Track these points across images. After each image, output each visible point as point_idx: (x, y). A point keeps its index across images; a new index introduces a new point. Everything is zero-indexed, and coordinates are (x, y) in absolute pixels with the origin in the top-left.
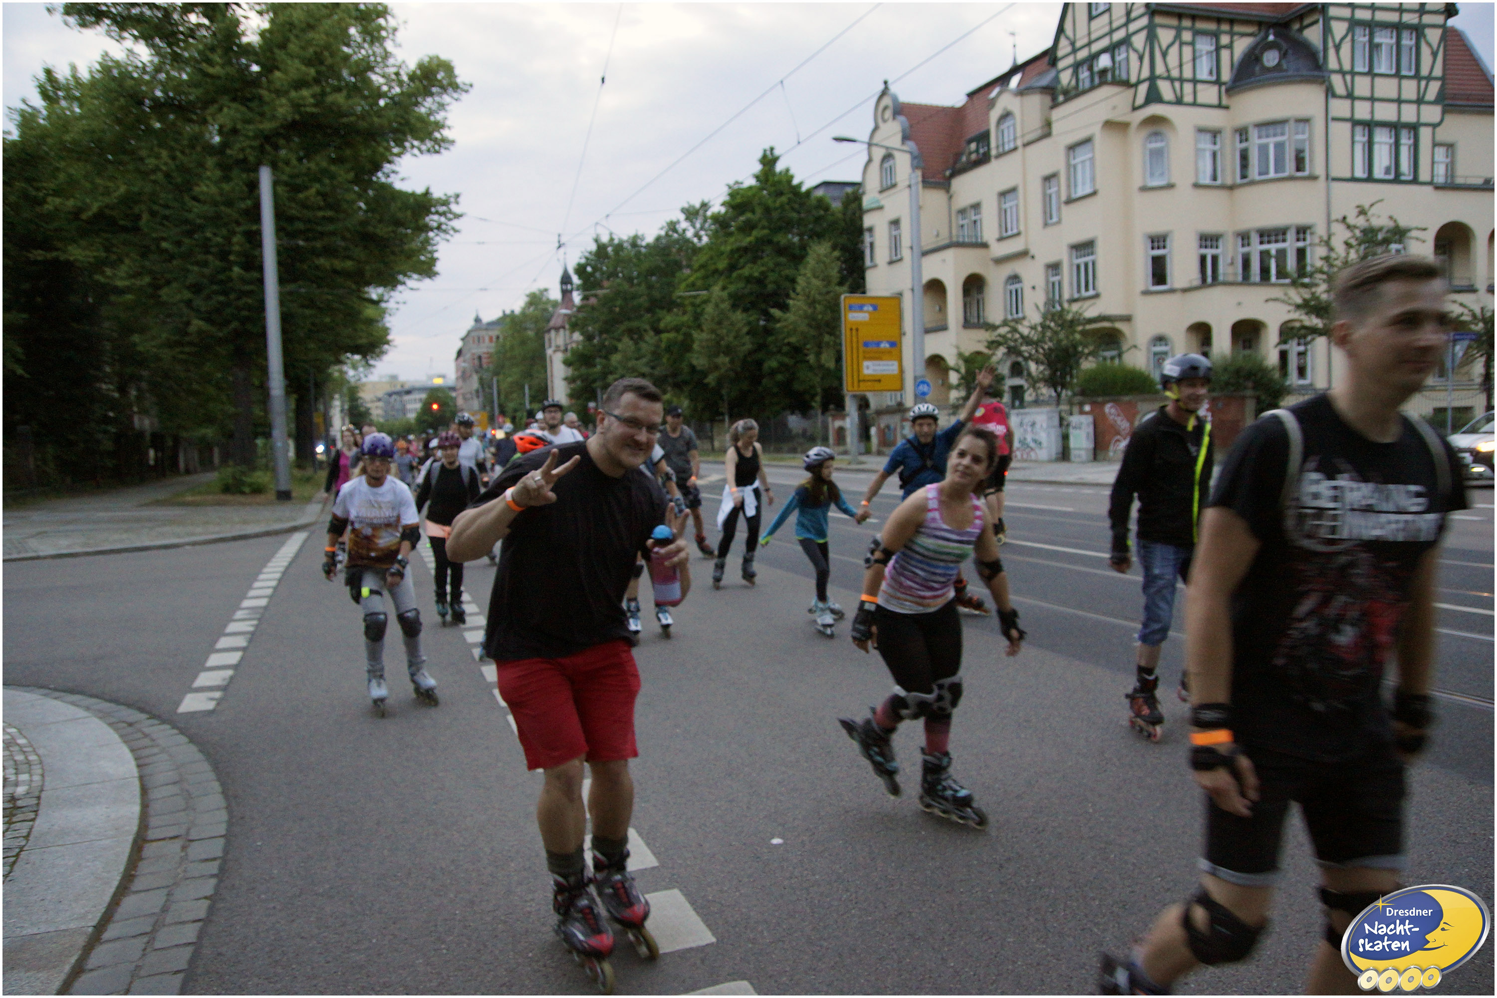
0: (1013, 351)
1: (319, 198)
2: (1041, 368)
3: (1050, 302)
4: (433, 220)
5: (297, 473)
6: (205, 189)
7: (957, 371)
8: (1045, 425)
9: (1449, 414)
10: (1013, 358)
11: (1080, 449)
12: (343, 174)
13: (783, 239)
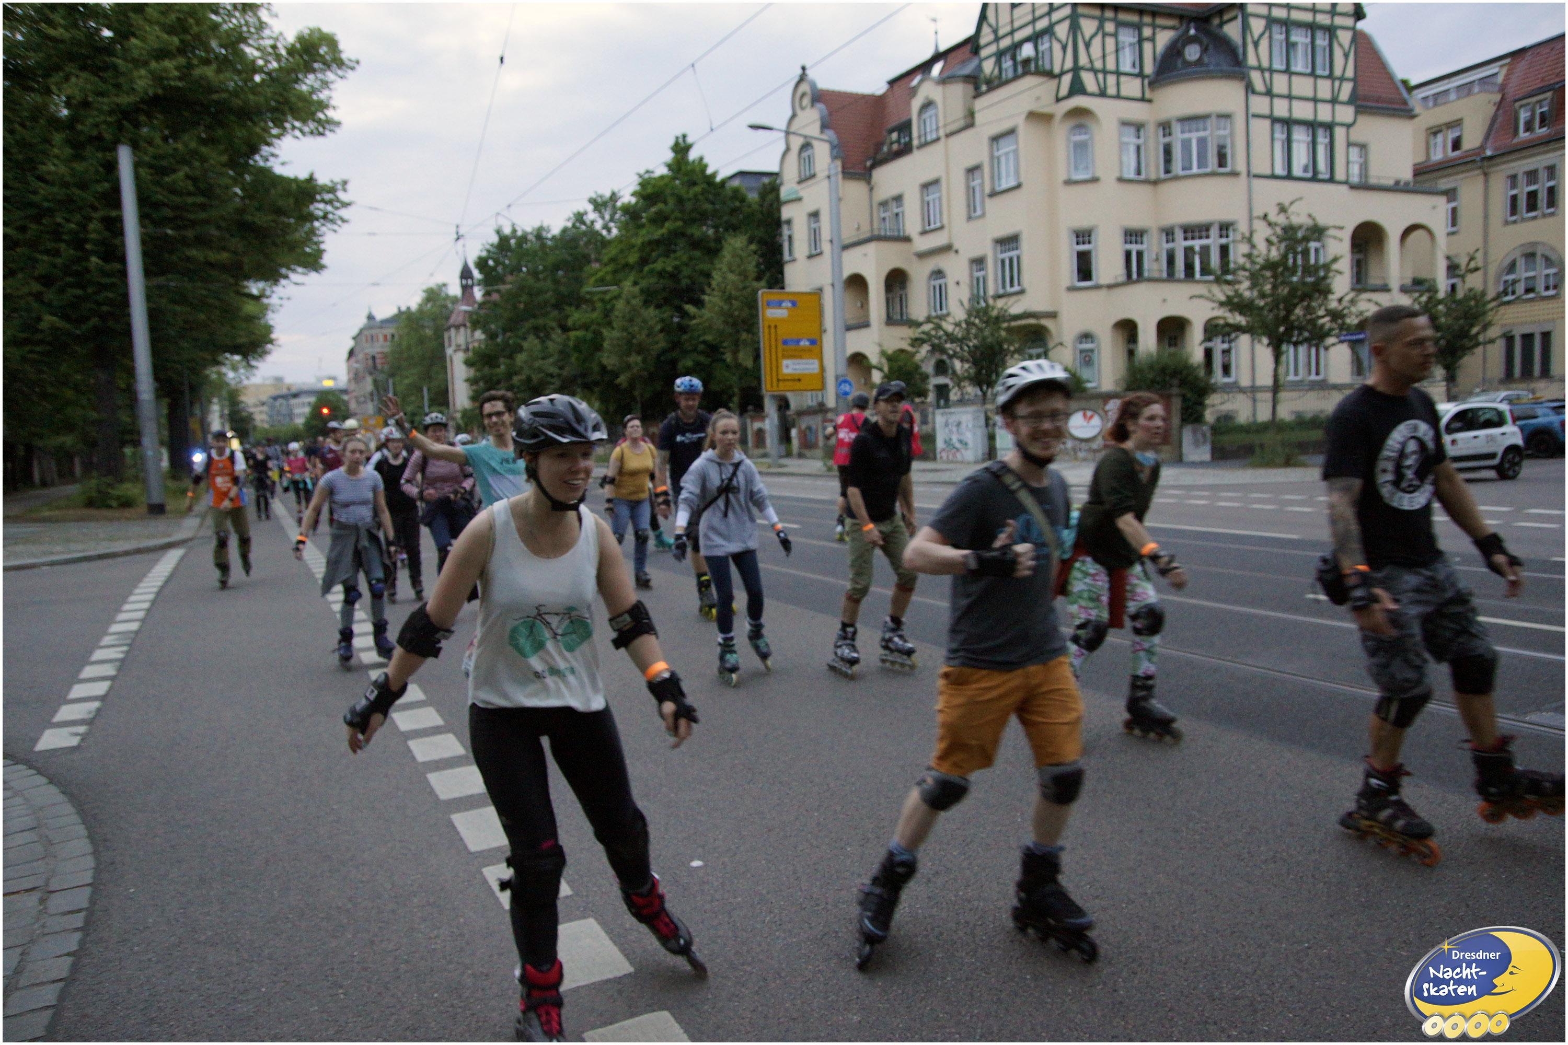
0: (937, 348)
1: (189, 182)
2: (966, 366)
3: (975, 298)
4: (318, 208)
5: (171, 484)
6: (53, 168)
7: (880, 369)
8: (970, 425)
10: (938, 356)
12: (216, 157)
13: (696, 231)
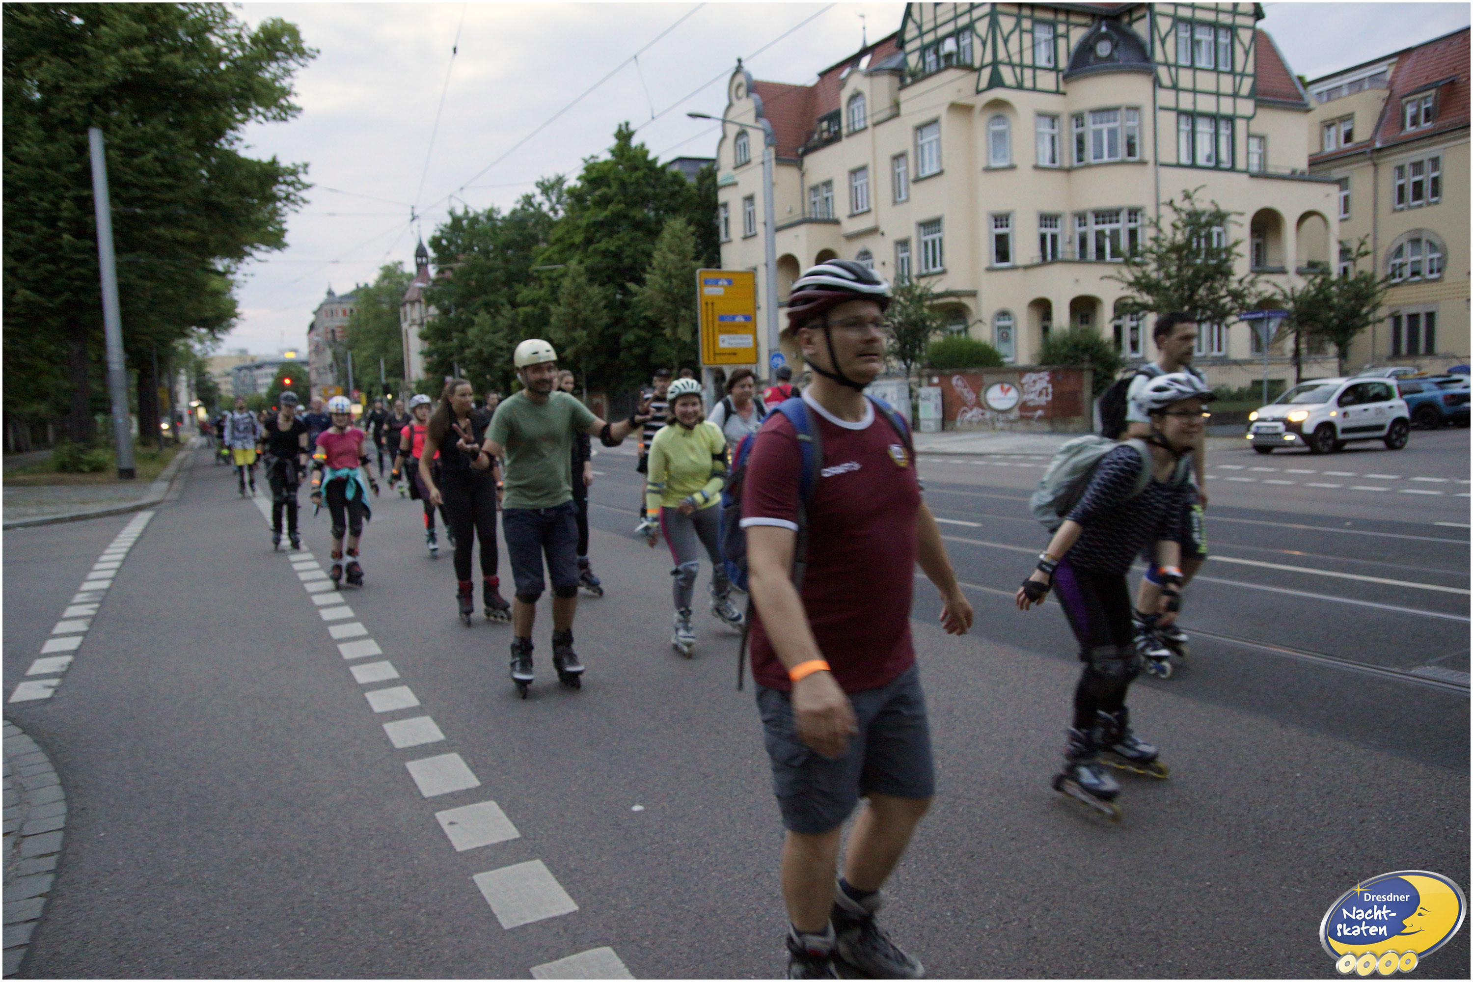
1: (157, 164)
3: (900, 277)
4: (280, 190)
5: (139, 449)
8: (895, 397)
9: (1265, 387)
11: (929, 420)
12: (183, 140)
13: (638, 214)
